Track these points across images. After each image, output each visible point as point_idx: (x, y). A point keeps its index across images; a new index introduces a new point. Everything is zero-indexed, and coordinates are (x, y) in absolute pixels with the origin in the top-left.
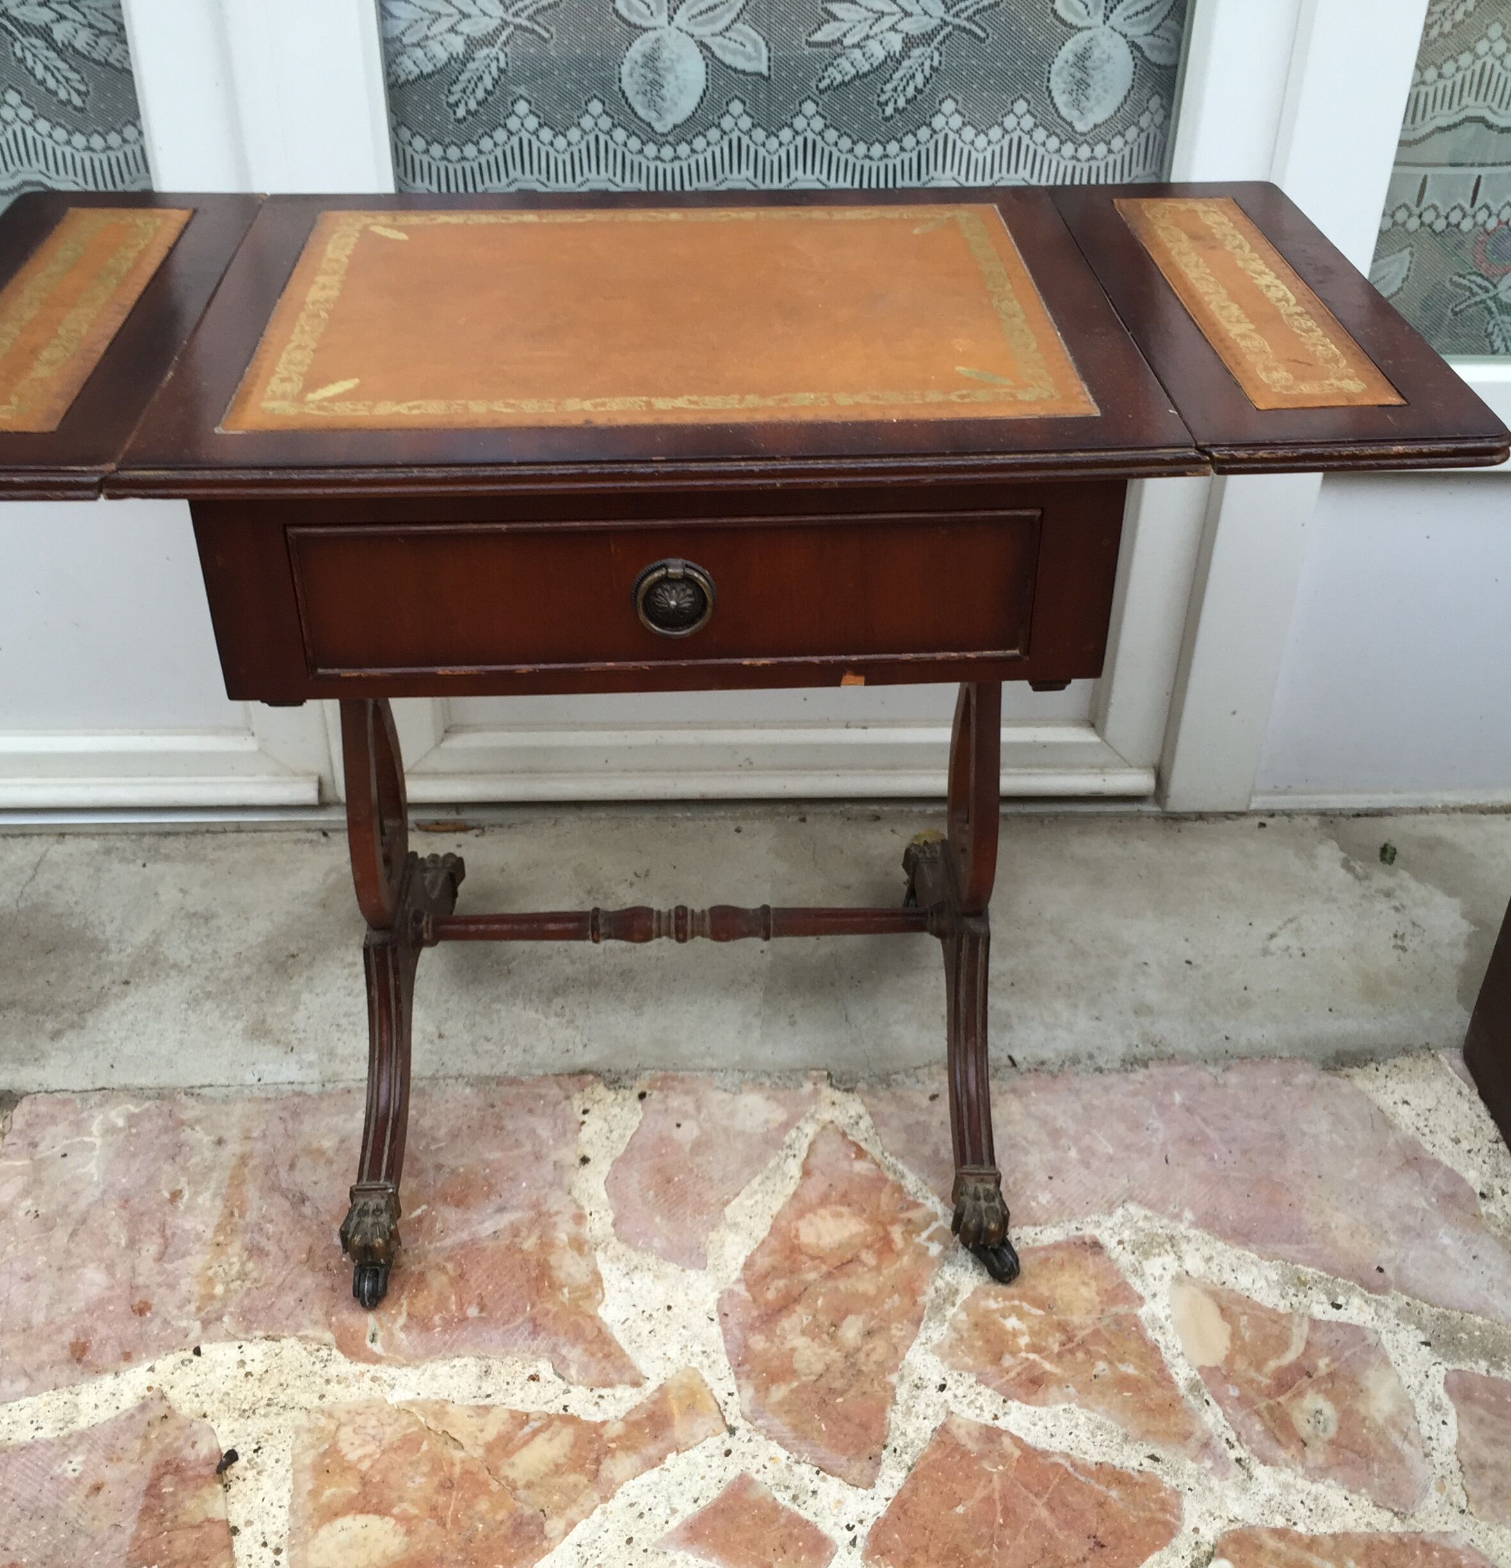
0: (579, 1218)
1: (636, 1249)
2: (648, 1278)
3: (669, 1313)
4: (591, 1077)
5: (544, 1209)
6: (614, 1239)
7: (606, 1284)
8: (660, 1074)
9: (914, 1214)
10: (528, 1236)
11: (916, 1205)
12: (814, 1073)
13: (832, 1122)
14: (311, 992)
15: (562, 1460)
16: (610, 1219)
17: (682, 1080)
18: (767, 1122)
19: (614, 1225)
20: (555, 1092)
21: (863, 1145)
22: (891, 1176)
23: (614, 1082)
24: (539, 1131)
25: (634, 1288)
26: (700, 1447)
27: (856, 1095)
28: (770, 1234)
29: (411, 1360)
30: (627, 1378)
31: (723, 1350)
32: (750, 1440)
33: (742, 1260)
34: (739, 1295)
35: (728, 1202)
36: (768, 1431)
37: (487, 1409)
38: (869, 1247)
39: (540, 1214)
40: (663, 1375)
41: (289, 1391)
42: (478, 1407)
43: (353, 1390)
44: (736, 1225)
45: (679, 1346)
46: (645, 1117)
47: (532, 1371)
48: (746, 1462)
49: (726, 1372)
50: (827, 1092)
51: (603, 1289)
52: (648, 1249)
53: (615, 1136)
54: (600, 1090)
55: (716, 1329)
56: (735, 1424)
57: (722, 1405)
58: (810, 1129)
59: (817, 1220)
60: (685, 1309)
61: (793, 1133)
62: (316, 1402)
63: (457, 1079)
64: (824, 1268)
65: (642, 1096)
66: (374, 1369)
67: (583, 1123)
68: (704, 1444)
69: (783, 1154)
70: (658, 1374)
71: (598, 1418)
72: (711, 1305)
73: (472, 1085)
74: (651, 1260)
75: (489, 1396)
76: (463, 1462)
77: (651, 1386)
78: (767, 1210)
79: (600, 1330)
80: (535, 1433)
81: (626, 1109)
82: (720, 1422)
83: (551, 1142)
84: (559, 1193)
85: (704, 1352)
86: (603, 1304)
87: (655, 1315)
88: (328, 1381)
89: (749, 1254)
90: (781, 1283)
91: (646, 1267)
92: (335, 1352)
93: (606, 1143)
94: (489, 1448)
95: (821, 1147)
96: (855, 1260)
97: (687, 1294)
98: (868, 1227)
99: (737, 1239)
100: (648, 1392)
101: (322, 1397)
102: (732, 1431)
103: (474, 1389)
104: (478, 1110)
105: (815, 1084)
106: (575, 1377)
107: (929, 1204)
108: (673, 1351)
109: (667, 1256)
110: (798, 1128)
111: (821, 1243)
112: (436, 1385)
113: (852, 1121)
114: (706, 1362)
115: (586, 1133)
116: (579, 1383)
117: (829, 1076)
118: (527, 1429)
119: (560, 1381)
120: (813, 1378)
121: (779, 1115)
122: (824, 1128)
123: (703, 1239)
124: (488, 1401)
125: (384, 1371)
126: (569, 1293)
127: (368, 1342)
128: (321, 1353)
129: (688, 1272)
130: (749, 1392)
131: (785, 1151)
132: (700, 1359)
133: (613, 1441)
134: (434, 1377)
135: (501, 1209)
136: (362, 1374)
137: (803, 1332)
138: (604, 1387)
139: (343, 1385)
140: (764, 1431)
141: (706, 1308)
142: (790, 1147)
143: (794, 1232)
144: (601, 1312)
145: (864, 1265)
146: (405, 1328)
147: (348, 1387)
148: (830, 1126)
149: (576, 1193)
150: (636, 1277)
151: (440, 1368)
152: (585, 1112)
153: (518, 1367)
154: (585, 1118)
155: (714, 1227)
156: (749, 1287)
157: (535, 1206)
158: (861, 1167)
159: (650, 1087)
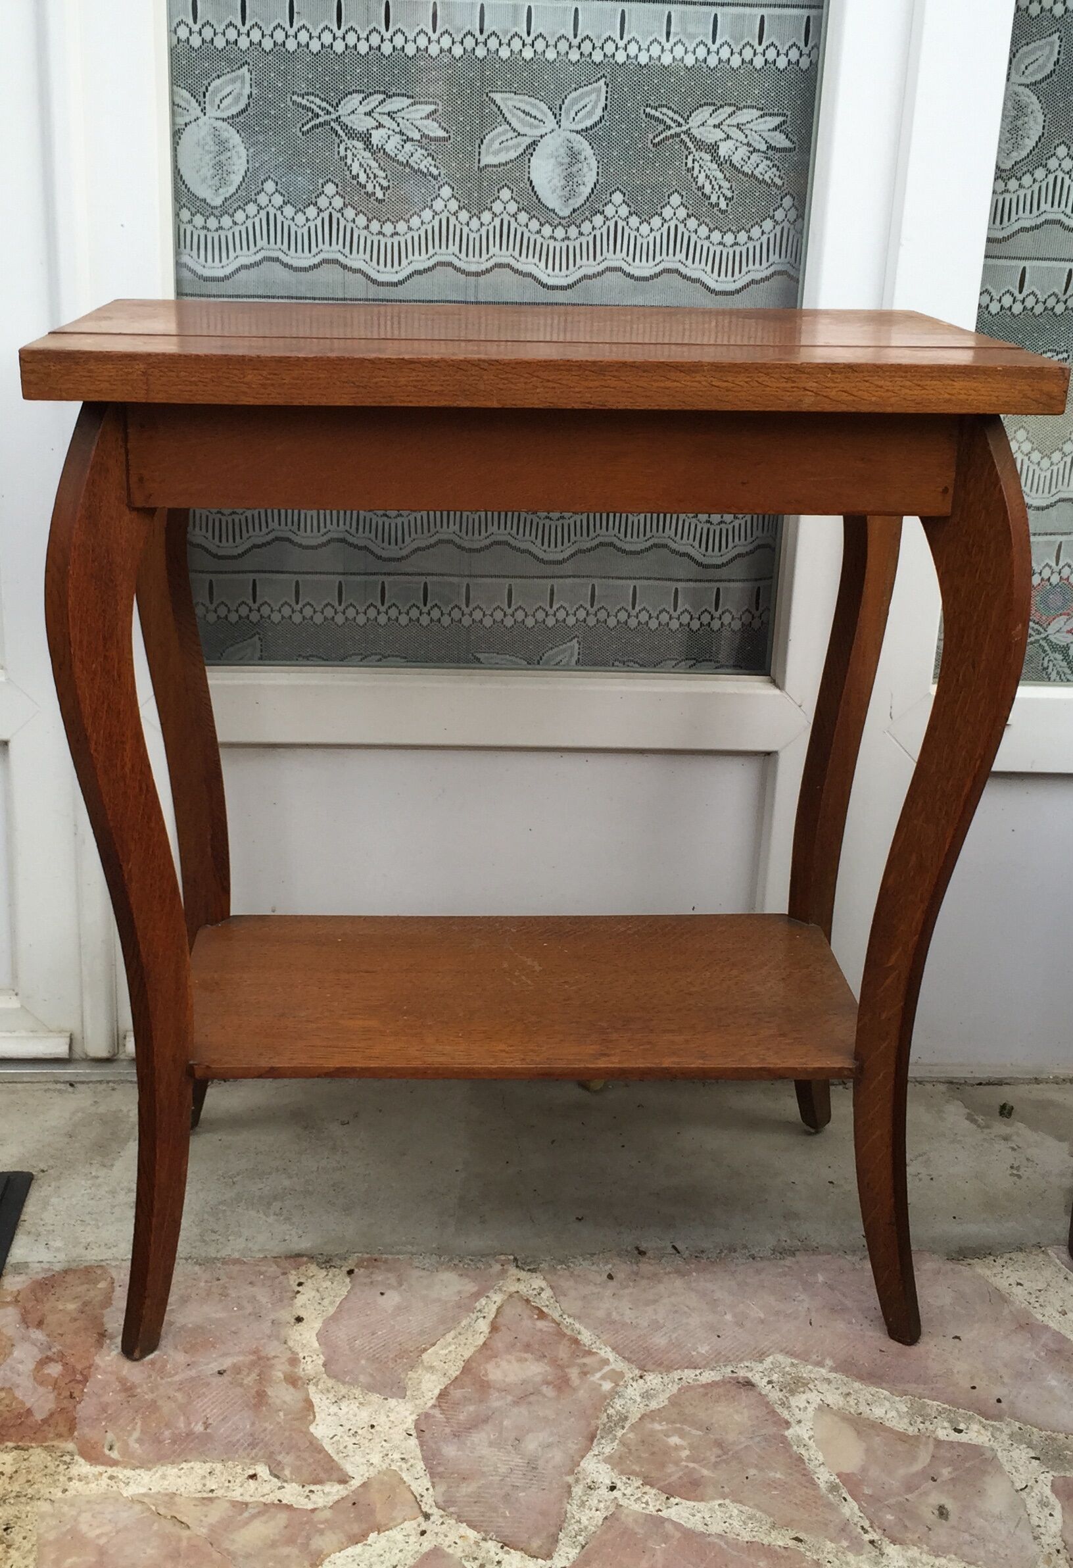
0: (294, 1361)
1: (344, 1383)
2: (354, 1406)
3: (373, 1431)
4: (305, 1259)
5: (263, 1354)
6: (325, 1376)
7: (316, 1409)
8: (366, 1256)
9: (587, 1360)
10: (248, 1375)
11: (590, 1353)
12: (503, 1257)
13: (518, 1292)
14: (59, 1197)
15: (277, 1537)
16: (321, 1362)
17: (386, 1261)
18: (459, 1292)
19: (324, 1365)
20: (273, 1269)
21: (544, 1309)
22: (568, 1332)
23: (327, 1262)
24: (259, 1297)
25: (341, 1413)
26: (398, 1528)
27: (538, 1274)
28: (462, 1373)
29: (144, 1464)
30: (335, 1476)
31: (420, 1456)
32: (443, 1523)
33: (437, 1392)
34: (434, 1417)
35: (425, 1350)
36: (459, 1516)
37: (210, 1499)
38: (548, 1383)
39: (259, 1358)
40: (367, 1475)
41: (36, 1486)
42: (204, 1499)
43: (93, 1486)
44: (432, 1367)
45: (381, 1455)
46: (352, 1288)
47: (251, 1472)
48: (439, 1540)
49: (422, 1473)
50: (513, 1270)
51: (314, 1413)
52: (354, 1383)
53: (326, 1302)
54: (313, 1268)
55: (413, 1442)
56: (430, 1512)
57: (418, 1497)
58: (498, 1298)
59: (504, 1364)
60: (387, 1428)
61: (483, 1301)
62: (60, 1494)
63: (186, 1259)
64: (510, 1398)
65: (350, 1272)
66: (111, 1471)
67: (298, 1292)
68: (402, 1526)
69: (474, 1316)
70: (362, 1476)
71: (310, 1506)
72: (409, 1423)
73: (200, 1265)
74: (357, 1392)
75: (212, 1491)
76: (189, 1539)
77: (355, 1483)
78: (459, 1357)
79: (311, 1443)
80: (253, 1517)
81: (335, 1283)
82: (416, 1509)
83: (270, 1306)
84: (276, 1343)
85: (403, 1459)
86: (314, 1424)
87: (360, 1432)
88: (70, 1479)
89: (443, 1387)
90: (472, 1408)
91: (352, 1397)
92: (76, 1457)
93: (318, 1307)
94: (212, 1529)
95: (509, 1311)
96: (537, 1392)
97: (388, 1416)
98: (548, 1368)
99: (434, 1377)
100: (353, 1488)
101: (65, 1491)
102: (427, 1516)
103: (199, 1487)
104: (206, 1282)
105: (502, 1265)
106: (289, 1476)
107: (602, 1353)
108: (376, 1459)
109: (370, 1388)
110: (487, 1297)
111: (507, 1380)
112: (166, 1483)
113: (535, 1292)
114: (404, 1466)
115: (300, 1300)
116: (292, 1481)
117: (515, 1260)
118: (246, 1515)
119: (276, 1480)
120: (499, 1478)
121: (471, 1287)
122: (511, 1296)
123: (402, 1376)
124: (211, 1495)
125: (122, 1473)
126: (285, 1415)
127: (107, 1452)
128: (64, 1458)
129: (390, 1400)
130: (442, 1488)
131: (476, 1314)
132: (398, 1464)
133: (322, 1523)
134: (164, 1477)
135: (225, 1355)
136: (101, 1474)
137: (491, 1444)
138: (315, 1484)
139: (84, 1482)
140: (456, 1516)
141: (405, 1427)
142: (480, 1311)
143: (483, 1372)
144: (312, 1429)
145: (544, 1396)
146: (139, 1441)
147: (88, 1483)
148: (516, 1295)
149: (291, 1343)
150: (344, 1405)
151: (171, 1471)
152: (300, 1284)
153: (239, 1469)
154: (300, 1289)
155: (412, 1368)
156: (443, 1411)
157: (256, 1352)
158: (541, 1324)
159: (357, 1266)
